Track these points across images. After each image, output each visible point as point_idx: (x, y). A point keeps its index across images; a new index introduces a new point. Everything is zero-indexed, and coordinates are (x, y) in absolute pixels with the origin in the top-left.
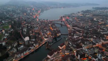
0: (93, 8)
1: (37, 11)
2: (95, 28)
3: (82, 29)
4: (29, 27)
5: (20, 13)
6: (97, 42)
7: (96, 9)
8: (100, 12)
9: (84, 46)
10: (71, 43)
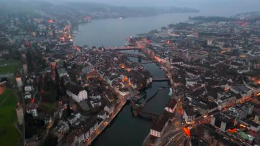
0: (190, 18)
1: (62, 26)
2: (221, 62)
3: (195, 65)
4: (70, 67)
5: (18, 30)
6: (243, 93)
7: (199, 21)
8: (210, 27)
9: (221, 101)
10: (190, 99)
